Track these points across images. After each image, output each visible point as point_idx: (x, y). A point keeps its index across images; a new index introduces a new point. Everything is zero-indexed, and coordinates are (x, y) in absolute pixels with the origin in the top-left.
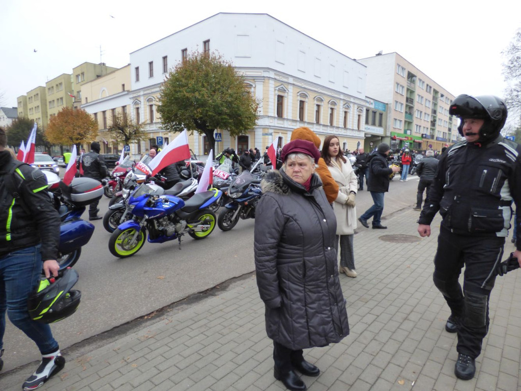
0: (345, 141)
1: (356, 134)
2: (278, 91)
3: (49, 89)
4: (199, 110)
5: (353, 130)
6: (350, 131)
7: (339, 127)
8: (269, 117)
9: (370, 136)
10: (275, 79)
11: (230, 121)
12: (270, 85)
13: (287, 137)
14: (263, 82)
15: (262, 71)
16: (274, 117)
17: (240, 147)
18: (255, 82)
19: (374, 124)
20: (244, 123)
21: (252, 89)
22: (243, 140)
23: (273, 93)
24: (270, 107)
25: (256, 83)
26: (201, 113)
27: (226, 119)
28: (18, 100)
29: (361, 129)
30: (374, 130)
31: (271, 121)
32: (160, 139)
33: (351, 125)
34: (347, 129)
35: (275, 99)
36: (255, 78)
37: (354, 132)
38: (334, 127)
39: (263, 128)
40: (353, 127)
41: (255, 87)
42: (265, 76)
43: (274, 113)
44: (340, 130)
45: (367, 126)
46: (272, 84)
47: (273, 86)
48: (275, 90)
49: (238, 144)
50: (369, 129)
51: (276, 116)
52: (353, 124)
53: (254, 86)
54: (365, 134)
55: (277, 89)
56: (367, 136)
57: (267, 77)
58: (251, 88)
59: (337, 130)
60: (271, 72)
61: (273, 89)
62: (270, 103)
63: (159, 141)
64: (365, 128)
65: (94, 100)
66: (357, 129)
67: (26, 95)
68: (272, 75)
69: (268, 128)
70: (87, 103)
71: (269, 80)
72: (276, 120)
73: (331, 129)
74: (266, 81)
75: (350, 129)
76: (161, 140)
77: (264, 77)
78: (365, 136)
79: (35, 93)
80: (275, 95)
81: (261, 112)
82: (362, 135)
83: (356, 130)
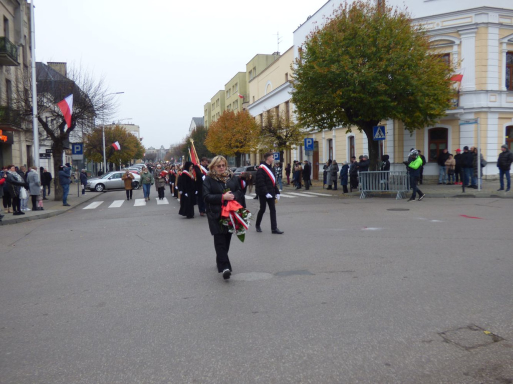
2: (508, 44)
3: (227, 92)
4: (339, 92)
8: (487, 91)
10: (501, 24)
11: (392, 104)
12: (490, 36)
14: (476, 33)
15: (473, 15)
16: (500, 92)
17: (434, 147)
18: (460, 35)
20: (421, 105)
21: (455, 48)
22: (439, 137)
23: (497, 49)
24: (490, 74)
25: (462, 37)
26: (342, 97)
27: (384, 101)
28: (205, 108)
31: (493, 98)
32: (309, 142)
35: (500, 60)
36: (458, 30)
39: (476, 113)
41: (459, 45)
42: (479, 22)
43: (500, 84)
46: (494, 35)
47: (497, 37)
48: (501, 43)
49: (430, 143)
51: (504, 88)
53: (457, 42)
55: (506, 40)
57: (483, 23)
58: (452, 46)
60: (490, 13)
61: (497, 43)
62: (490, 68)
63: (308, 144)
65: (260, 98)
67: (210, 101)
68: (494, 18)
69: (486, 112)
70: (254, 102)
71: (487, 27)
72: (504, 96)
74: (482, 30)
76: (310, 144)
77: (477, 24)
79: (217, 99)
80: (501, 52)
81: (467, 84)
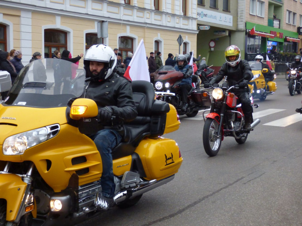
0: (159, 36)
1: (181, 24)
5: (174, 15)
6: (169, 18)
7: (144, 9)
9: (207, 28)
13: (19, 24)
19: (214, 7)
29: (189, 14)
30: (215, 17)
33: (169, 6)
34: (162, 13)
37: (177, 20)
38: (133, 7)
40: (173, 9)
44: (147, 14)
45: (201, 10)
50: (205, 15)
52: (173, 5)
54: (199, 25)
56: (202, 28)
59: (141, 14)
64: (198, 14)
66: (182, 14)
73: (128, 12)
75: (167, 14)
78: (198, 29)
82: (193, 26)
83: (179, 16)
